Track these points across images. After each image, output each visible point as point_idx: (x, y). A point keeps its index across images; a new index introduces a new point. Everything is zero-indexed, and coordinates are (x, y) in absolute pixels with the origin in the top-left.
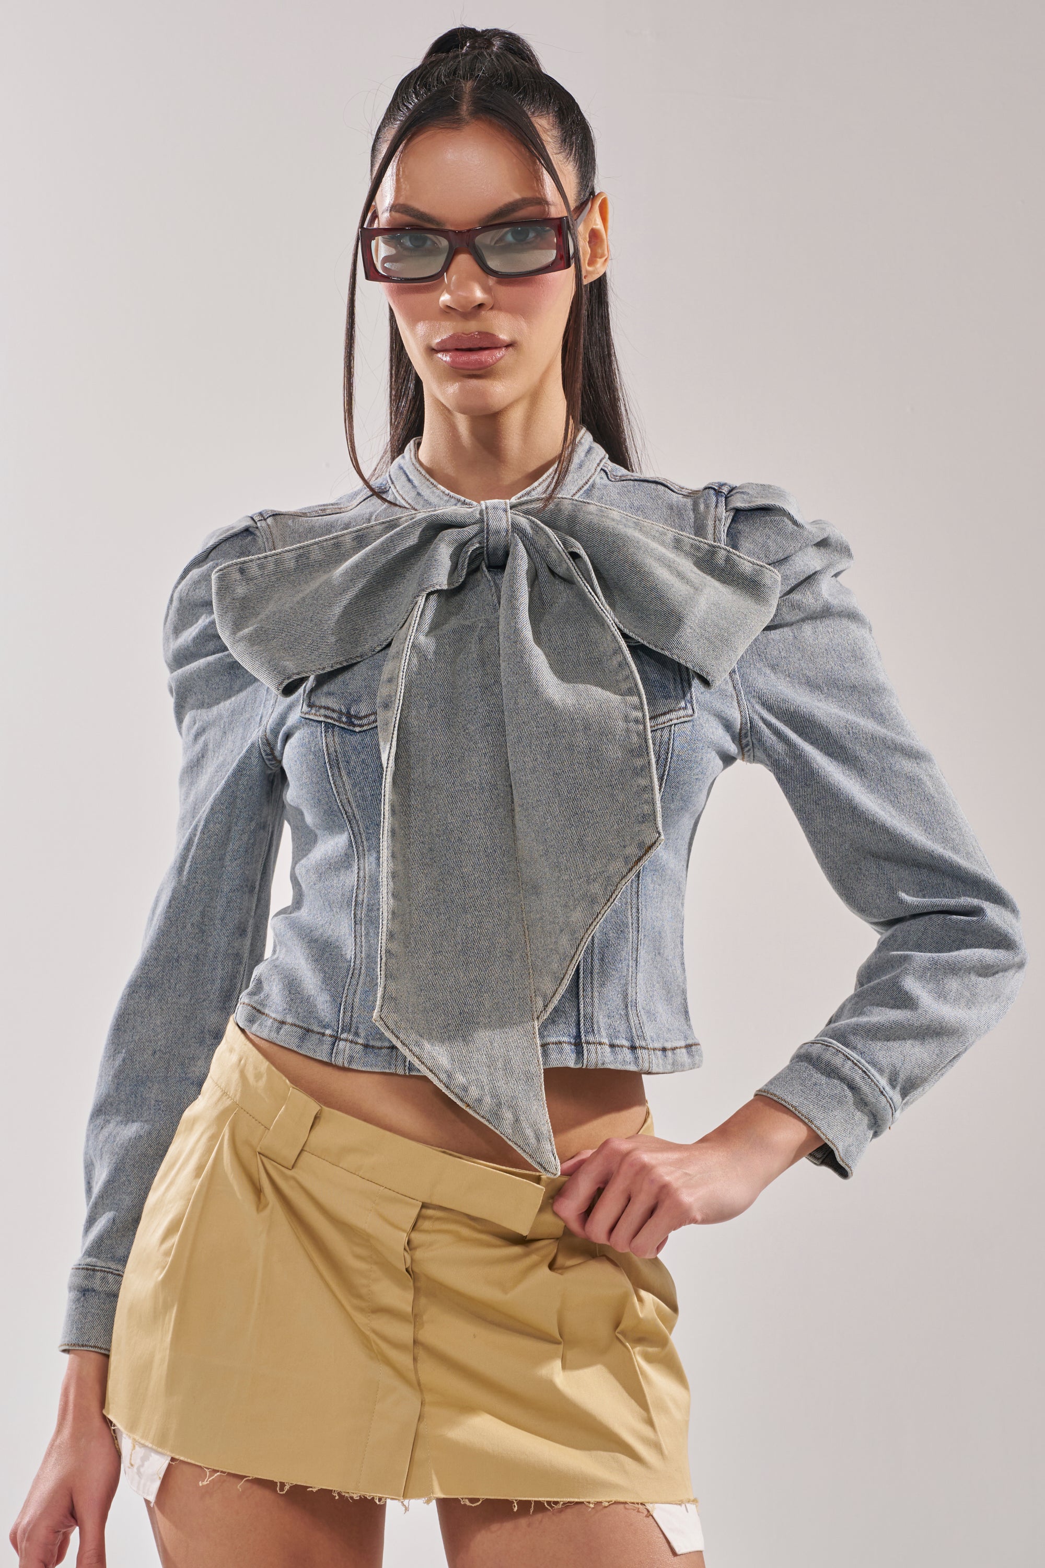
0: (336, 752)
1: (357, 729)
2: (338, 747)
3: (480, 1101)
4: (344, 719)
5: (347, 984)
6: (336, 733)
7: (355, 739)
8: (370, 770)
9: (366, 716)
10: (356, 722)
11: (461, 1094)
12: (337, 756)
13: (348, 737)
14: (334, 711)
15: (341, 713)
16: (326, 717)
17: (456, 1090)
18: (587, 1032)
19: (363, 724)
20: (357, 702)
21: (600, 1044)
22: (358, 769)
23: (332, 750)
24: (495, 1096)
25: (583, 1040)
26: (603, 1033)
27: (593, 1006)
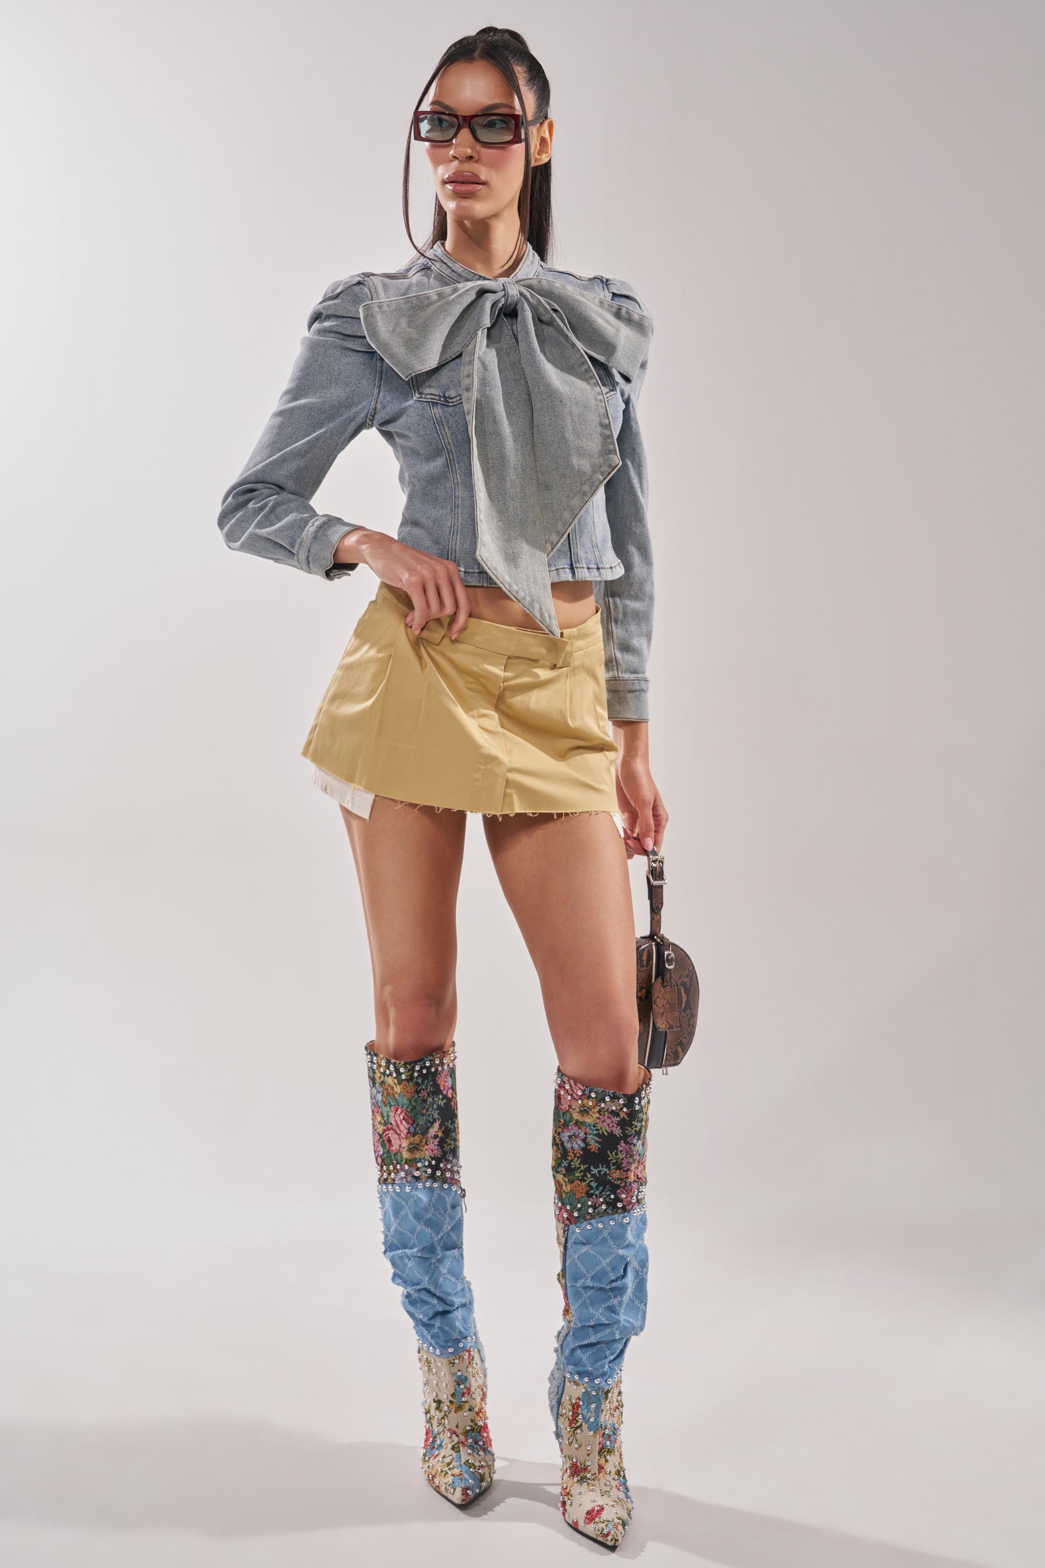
0: (440, 417)
1: (451, 404)
2: (441, 414)
3: (524, 598)
4: (442, 399)
5: (451, 539)
6: (439, 407)
7: (450, 410)
8: (461, 425)
9: (454, 397)
10: (450, 401)
11: (516, 595)
12: (441, 419)
13: (446, 408)
14: (435, 395)
15: (440, 396)
16: (431, 399)
17: (514, 593)
18: (575, 562)
19: (453, 402)
20: (448, 389)
21: (583, 568)
22: (454, 426)
23: (438, 416)
24: (531, 596)
25: (574, 566)
26: (584, 562)
27: (577, 548)
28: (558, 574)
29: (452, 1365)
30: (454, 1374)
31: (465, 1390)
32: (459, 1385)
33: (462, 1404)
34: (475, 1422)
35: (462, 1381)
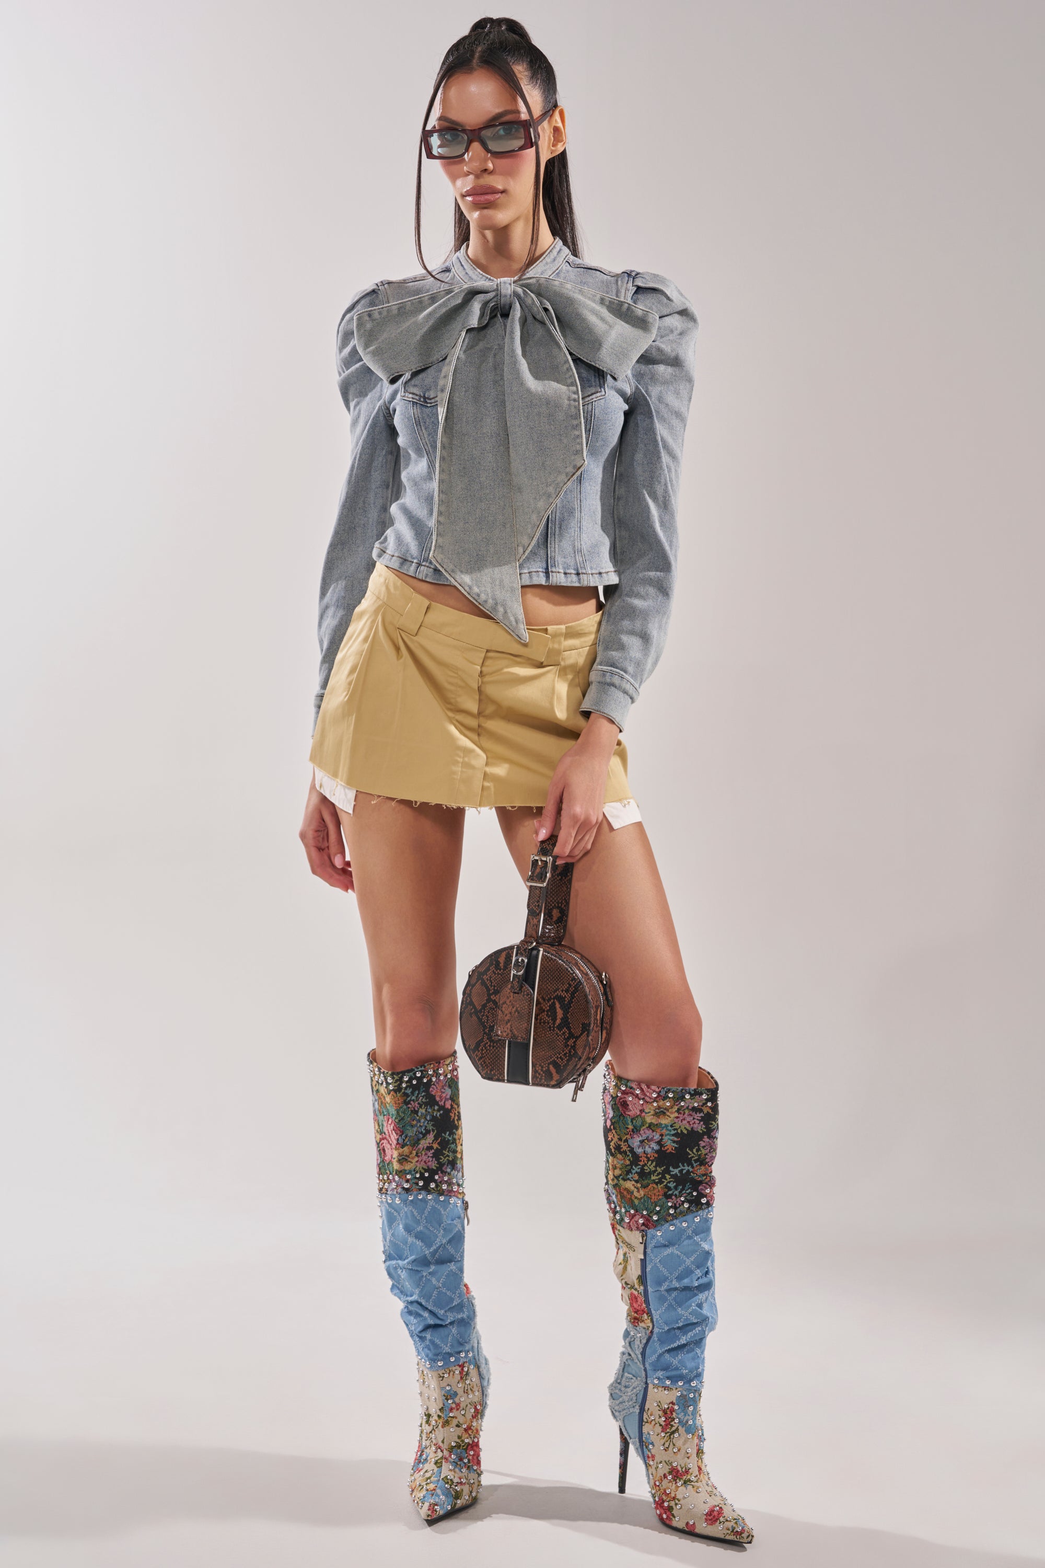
0: (419, 417)
1: (429, 405)
2: (419, 414)
3: (486, 601)
4: (422, 400)
5: (428, 538)
6: (418, 407)
7: (428, 411)
8: (434, 424)
9: (433, 398)
10: (428, 401)
11: (476, 598)
12: (419, 419)
13: (424, 409)
14: (417, 395)
15: (420, 396)
16: (413, 398)
17: (474, 596)
18: (552, 566)
19: (431, 403)
20: (429, 390)
21: (559, 572)
22: (431, 427)
23: (416, 416)
24: (494, 599)
25: (550, 570)
26: (561, 567)
27: (555, 552)
28: (531, 577)
29: (441, 1378)
30: (442, 1388)
31: (454, 1406)
32: (447, 1400)
33: (449, 1419)
34: (463, 1438)
35: (451, 1396)
